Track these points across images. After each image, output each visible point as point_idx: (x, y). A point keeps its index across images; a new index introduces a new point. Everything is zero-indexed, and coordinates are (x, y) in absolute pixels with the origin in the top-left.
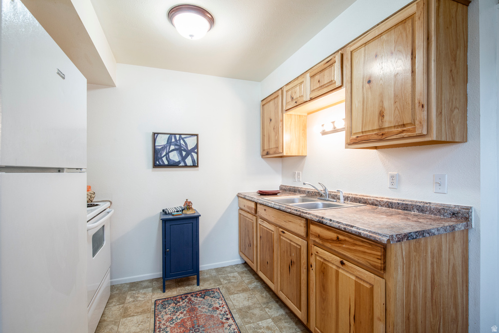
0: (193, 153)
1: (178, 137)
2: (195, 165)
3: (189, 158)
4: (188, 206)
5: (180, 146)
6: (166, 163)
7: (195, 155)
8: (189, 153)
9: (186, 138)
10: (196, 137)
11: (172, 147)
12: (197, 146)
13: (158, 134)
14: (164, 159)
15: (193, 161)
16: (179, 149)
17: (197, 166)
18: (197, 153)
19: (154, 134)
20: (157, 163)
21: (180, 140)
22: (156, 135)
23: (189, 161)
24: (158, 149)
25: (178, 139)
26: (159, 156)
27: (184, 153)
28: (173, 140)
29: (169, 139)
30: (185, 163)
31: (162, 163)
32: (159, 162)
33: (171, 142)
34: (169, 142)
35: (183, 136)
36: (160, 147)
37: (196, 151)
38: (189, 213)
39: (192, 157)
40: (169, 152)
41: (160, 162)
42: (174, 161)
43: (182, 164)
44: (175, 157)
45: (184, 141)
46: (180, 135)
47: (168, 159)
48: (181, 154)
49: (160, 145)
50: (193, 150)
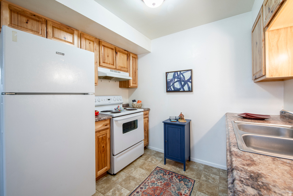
0: (188, 83)
1: (179, 73)
2: (190, 90)
3: (186, 86)
5: (180, 78)
6: (173, 89)
7: (190, 84)
8: (186, 82)
9: (184, 73)
10: (190, 71)
11: (176, 80)
12: (191, 78)
13: (168, 73)
14: (172, 87)
15: (189, 88)
16: (180, 81)
17: (192, 91)
18: (191, 82)
19: (166, 73)
20: (168, 89)
21: (180, 75)
22: (167, 73)
23: (186, 88)
24: (169, 82)
25: (179, 74)
26: (169, 85)
27: (183, 83)
28: (176, 75)
29: (174, 75)
30: (183, 89)
31: (170, 90)
32: (169, 89)
33: (175, 77)
34: (174, 77)
35: (182, 72)
36: (169, 81)
37: (190, 81)
39: (188, 85)
40: (174, 83)
41: (170, 89)
42: (177, 88)
43: (182, 90)
44: (177, 85)
45: (183, 75)
46: (180, 71)
47: (174, 87)
48: (181, 84)
49: (169, 79)
50: (188, 80)
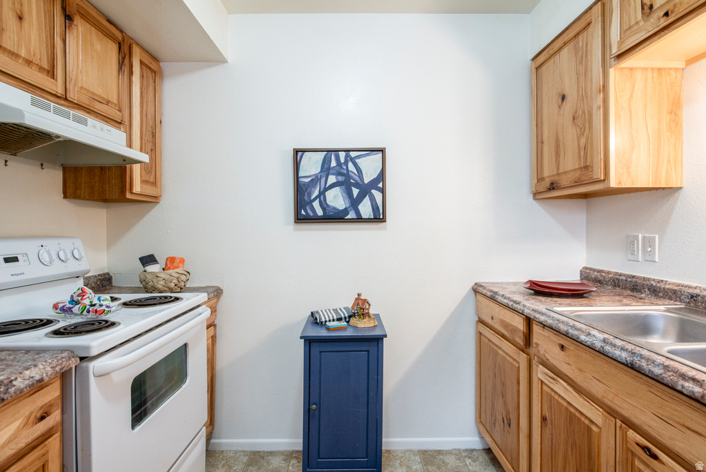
0: (373, 191)
1: (342, 155)
2: (379, 217)
3: (367, 201)
4: (361, 309)
5: (347, 175)
6: (320, 212)
7: (378, 196)
8: (365, 190)
9: (359, 157)
10: (380, 155)
11: (332, 179)
12: (382, 176)
13: (304, 151)
14: (316, 204)
15: (375, 208)
16: (346, 183)
17: (383, 220)
18: (383, 191)
19: (296, 152)
20: (303, 212)
21: (346, 162)
22: (300, 154)
23: (365, 209)
24: (305, 184)
25: (342, 160)
26: (306, 198)
27: (355, 192)
28: (333, 164)
29: (326, 161)
30: (358, 212)
31: (311, 214)
32: (306, 211)
33: (329, 168)
34: (326, 169)
35: (353, 154)
36: (307, 180)
37: (380, 185)
38: (363, 326)
39: (373, 200)
40: (326, 189)
41: (309, 211)
42: (334, 208)
43: (352, 215)
44: (336, 199)
45: (355, 165)
46: (347, 151)
47: (323, 205)
48: (350, 194)
49: (308, 174)
50: (373, 184)
